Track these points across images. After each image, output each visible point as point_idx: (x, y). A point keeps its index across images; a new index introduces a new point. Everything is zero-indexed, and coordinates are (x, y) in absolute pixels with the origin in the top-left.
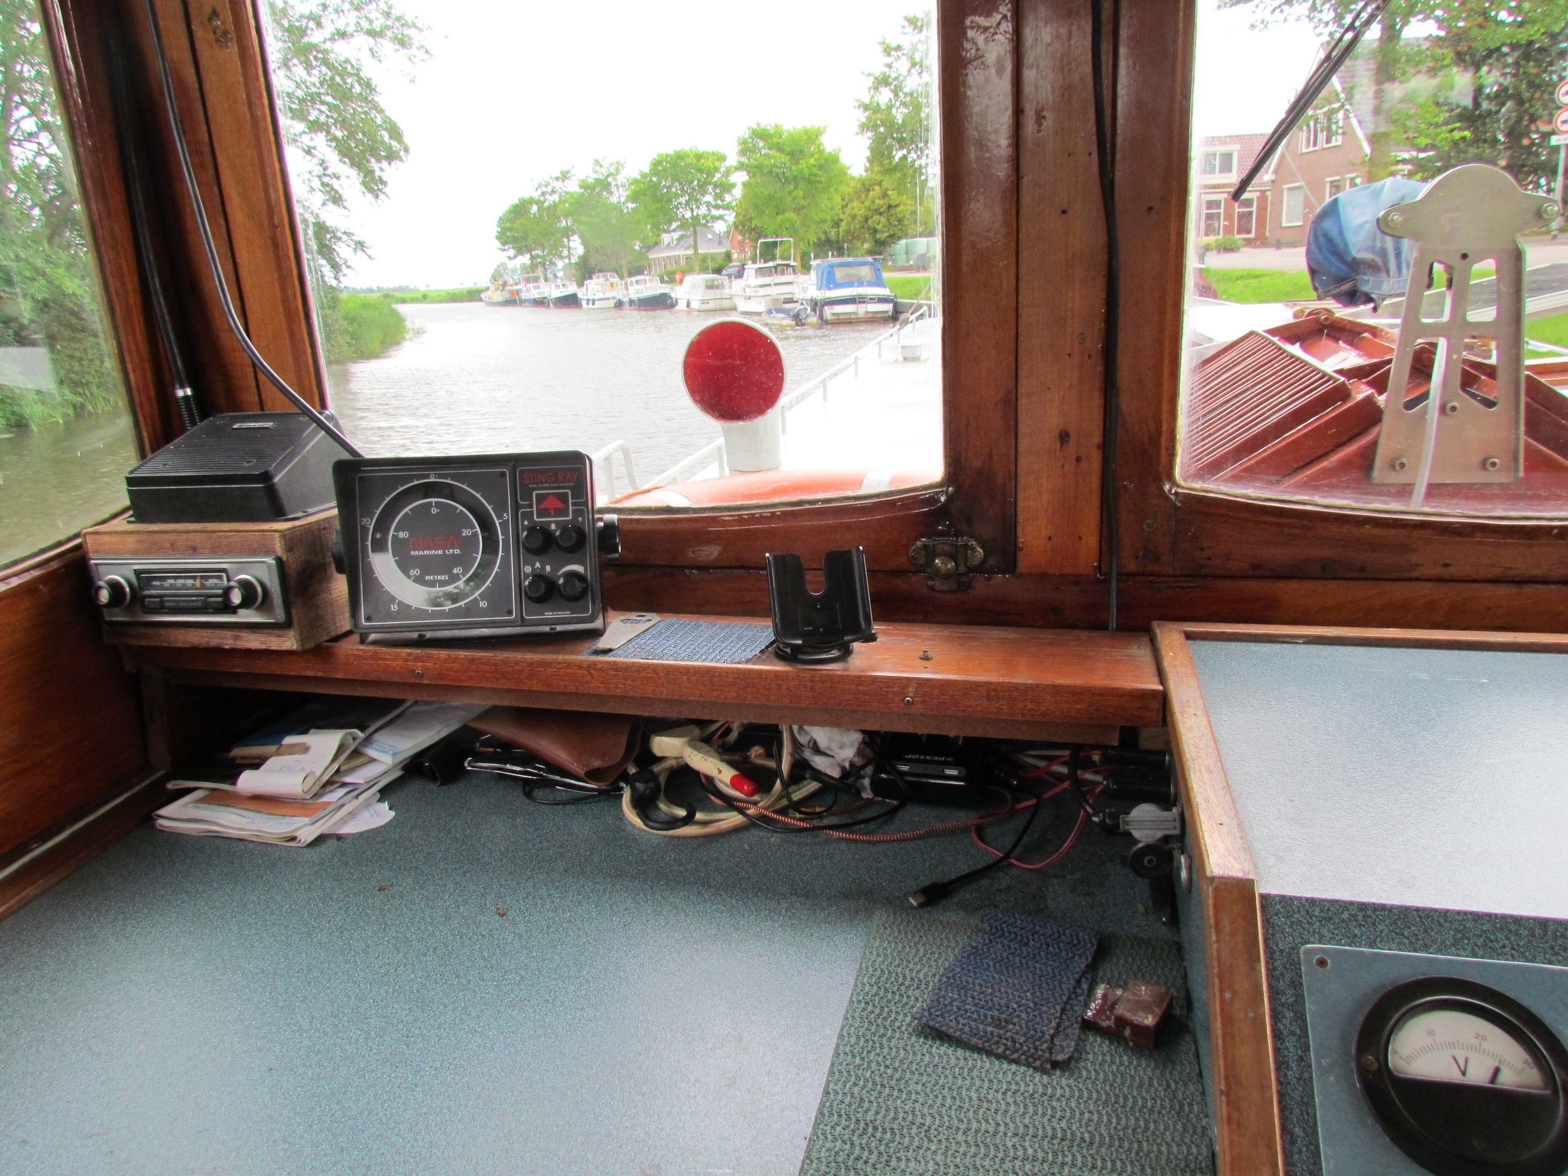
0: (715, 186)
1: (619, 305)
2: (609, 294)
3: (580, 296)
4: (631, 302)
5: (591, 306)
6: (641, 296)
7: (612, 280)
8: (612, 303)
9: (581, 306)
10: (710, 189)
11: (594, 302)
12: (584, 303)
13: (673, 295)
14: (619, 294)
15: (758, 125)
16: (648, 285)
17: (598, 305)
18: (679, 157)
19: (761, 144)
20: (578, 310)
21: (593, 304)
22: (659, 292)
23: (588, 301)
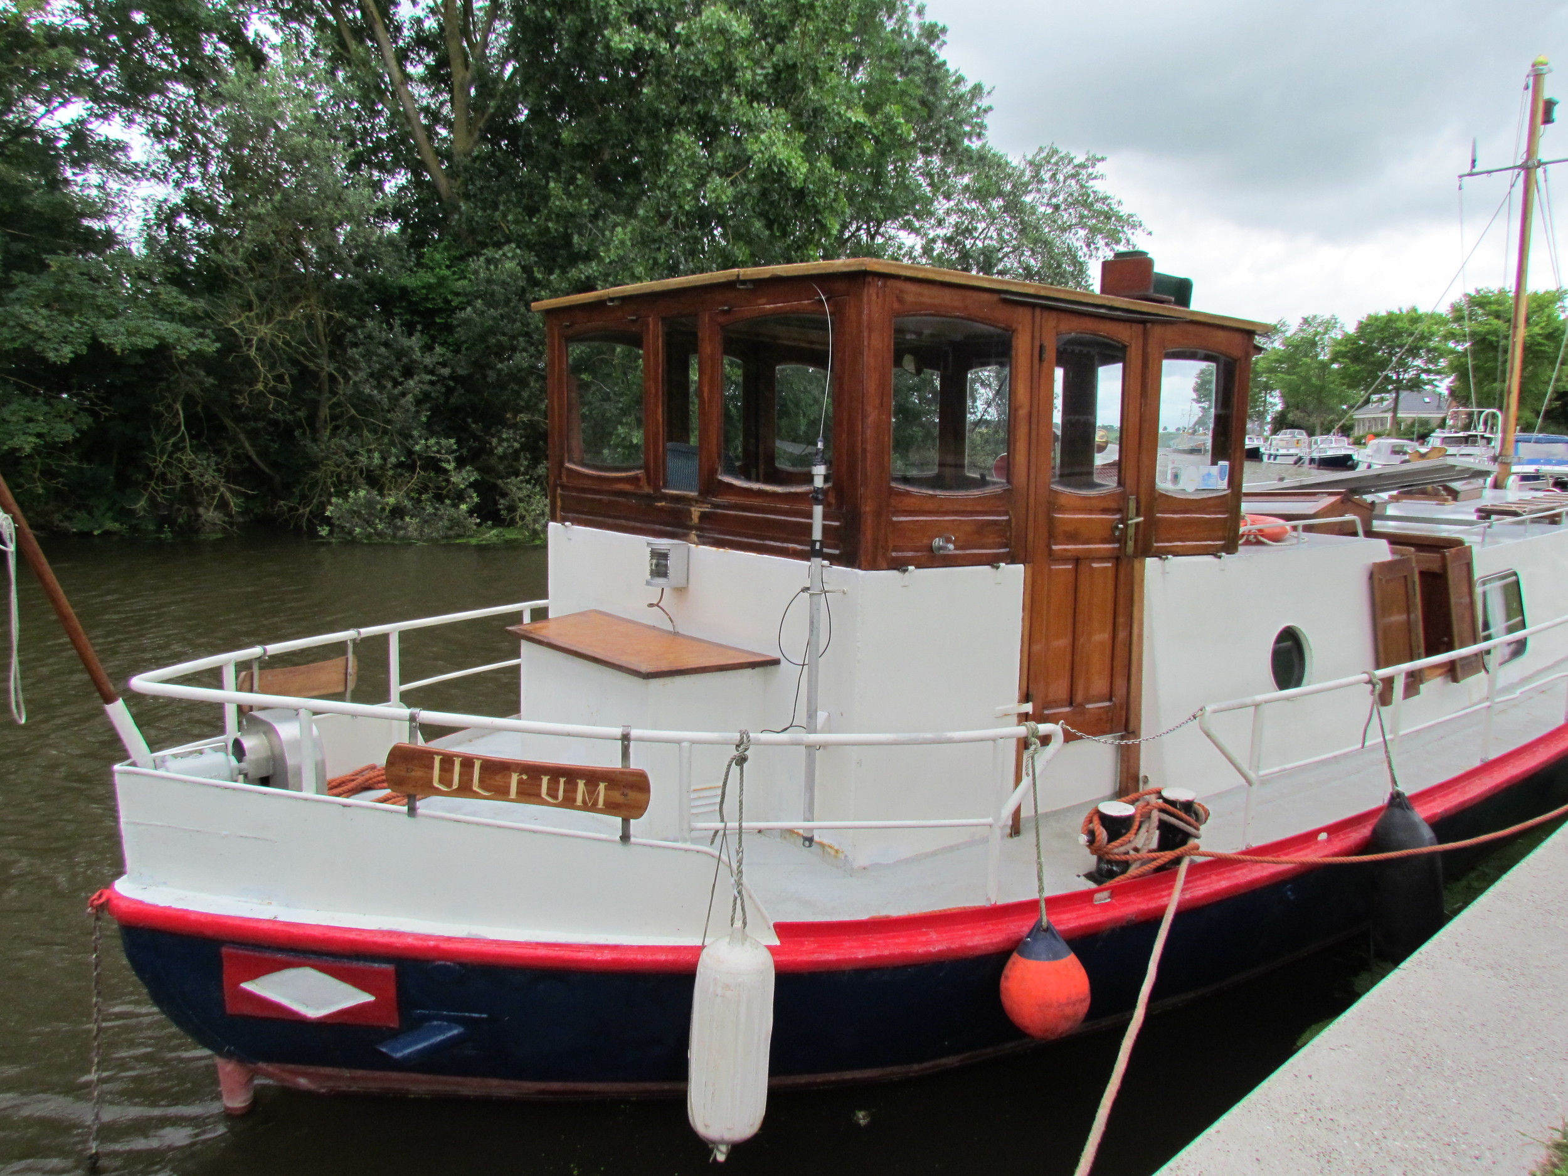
0: (1429, 351)
1: (1299, 461)
2: (1292, 451)
3: (1262, 450)
4: (1312, 460)
5: (1271, 461)
6: (1323, 455)
7: (1299, 437)
8: (1292, 460)
9: (1261, 460)
10: (1422, 352)
11: (1276, 457)
12: (1265, 458)
13: (1355, 457)
14: (1303, 452)
15: (1478, 291)
16: (1333, 445)
17: (1279, 460)
18: (1391, 319)
19: (1480, 312)
20: (1257, 464)
21: (1275, 459)
22: (1343, 452)
23: (1270, 455)
